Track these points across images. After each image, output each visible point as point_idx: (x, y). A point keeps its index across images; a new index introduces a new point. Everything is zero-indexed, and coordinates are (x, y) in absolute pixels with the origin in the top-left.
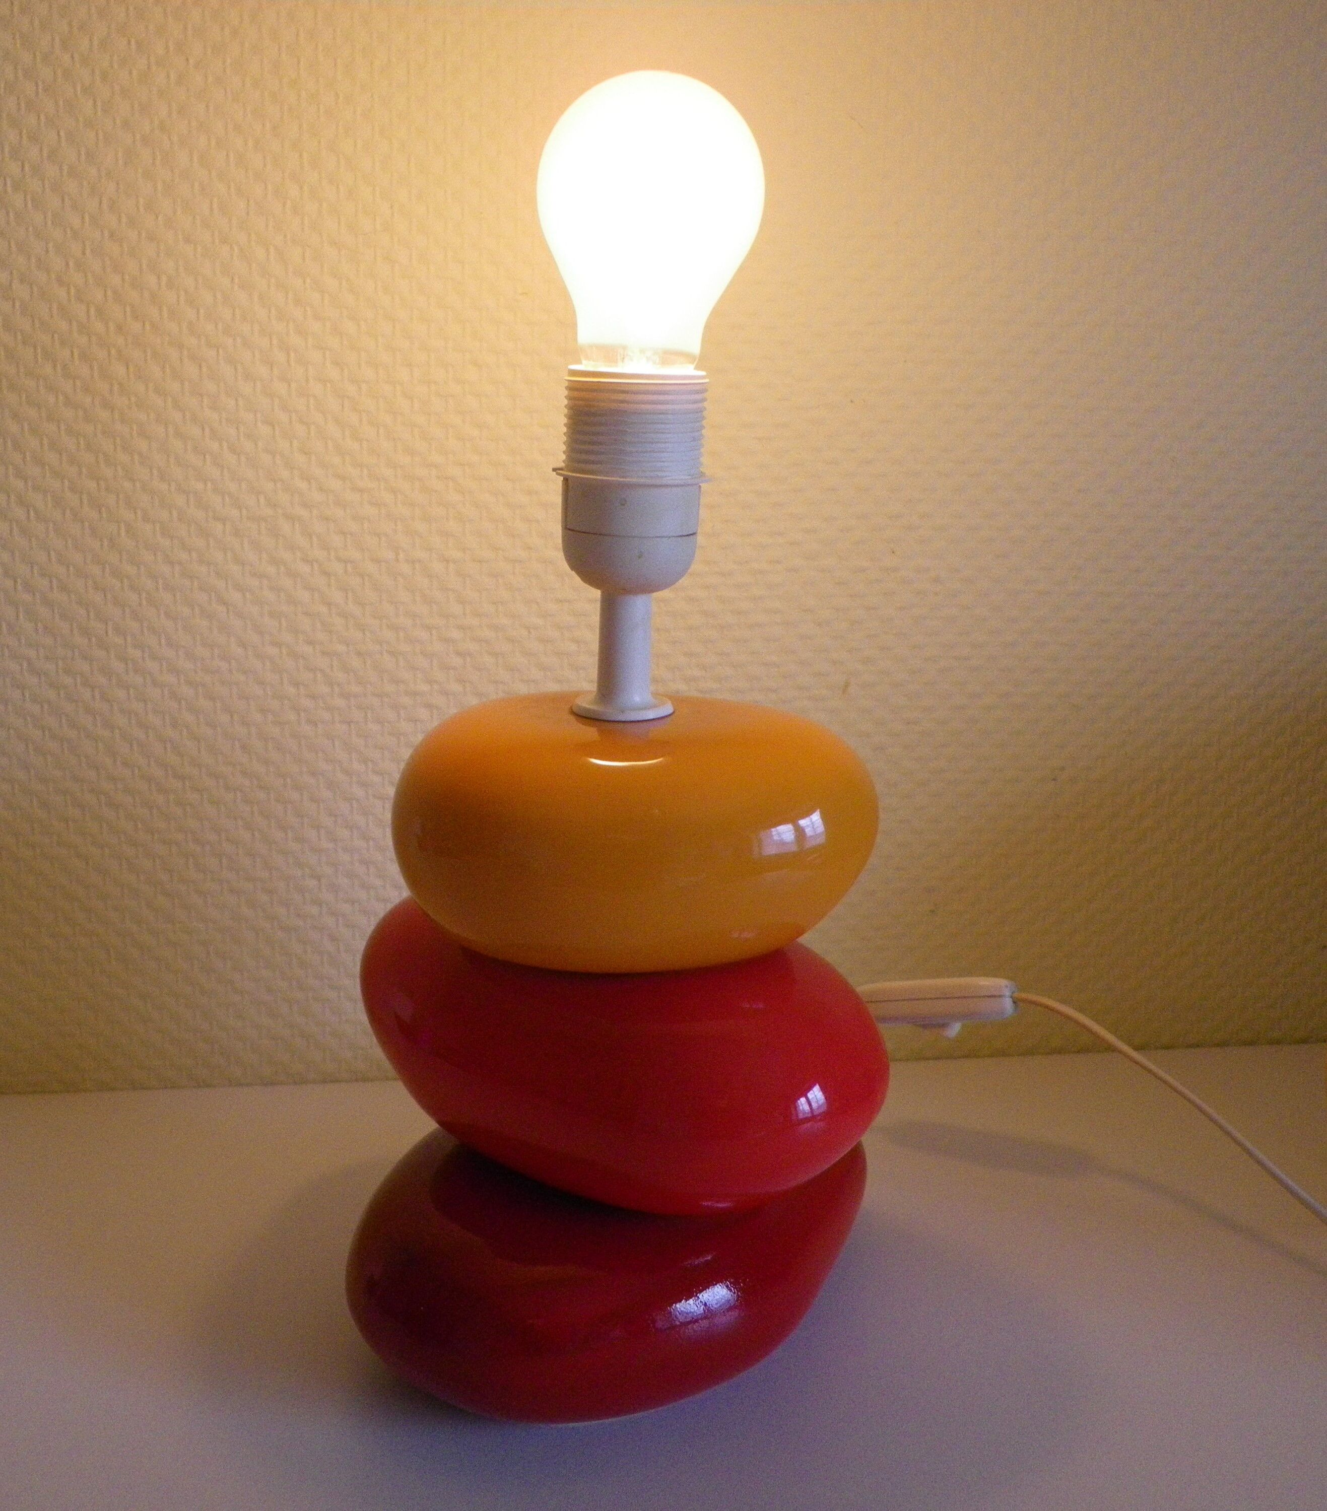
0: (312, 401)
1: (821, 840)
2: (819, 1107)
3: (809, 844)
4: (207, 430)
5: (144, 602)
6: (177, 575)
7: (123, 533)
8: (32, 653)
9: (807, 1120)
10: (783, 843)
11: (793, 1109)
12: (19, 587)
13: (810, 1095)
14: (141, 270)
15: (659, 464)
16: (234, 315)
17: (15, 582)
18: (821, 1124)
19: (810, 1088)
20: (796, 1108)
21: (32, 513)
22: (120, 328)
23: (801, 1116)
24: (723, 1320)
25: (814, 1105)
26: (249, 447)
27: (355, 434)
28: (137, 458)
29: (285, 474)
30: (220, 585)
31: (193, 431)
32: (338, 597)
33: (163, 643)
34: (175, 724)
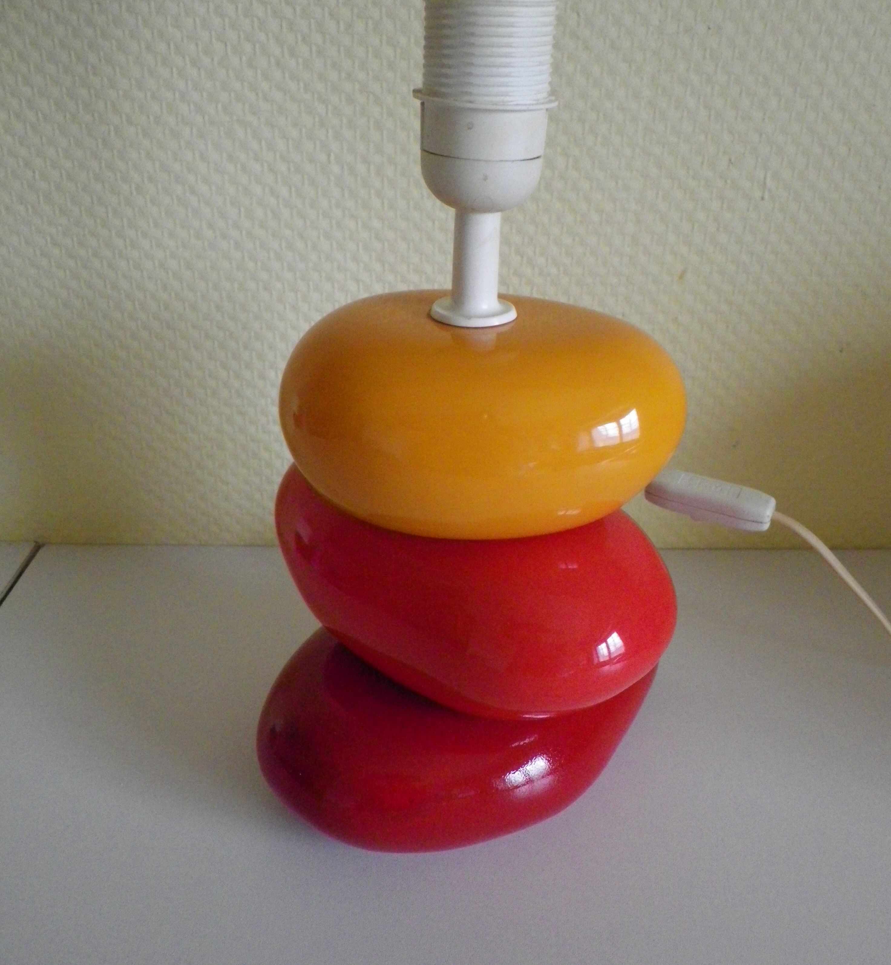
0: (255, 21)
2: (617, 649)
4: (172, 46)
5: (135, 193)
6: (158, 171)
7: (112, 133)
8: (53, 230)
9: (605, 663)
11: (594, 653)
12: (37, 177)
13: (610, 640)
15: (503, 89)
17: (34, 172)
18: (618, 666)
19: (609, 635)
20: (597, 653)
21: (40, 115)
23: (602, 660)
25: (612, 649)
26: (206, 61)
27: (293, 53)
28: (118, 69)
29: (237, 85)
30: (191, 178)
31: (161, 47)
32: (284, 191)
33: (152, 224)
34: (165, 288)
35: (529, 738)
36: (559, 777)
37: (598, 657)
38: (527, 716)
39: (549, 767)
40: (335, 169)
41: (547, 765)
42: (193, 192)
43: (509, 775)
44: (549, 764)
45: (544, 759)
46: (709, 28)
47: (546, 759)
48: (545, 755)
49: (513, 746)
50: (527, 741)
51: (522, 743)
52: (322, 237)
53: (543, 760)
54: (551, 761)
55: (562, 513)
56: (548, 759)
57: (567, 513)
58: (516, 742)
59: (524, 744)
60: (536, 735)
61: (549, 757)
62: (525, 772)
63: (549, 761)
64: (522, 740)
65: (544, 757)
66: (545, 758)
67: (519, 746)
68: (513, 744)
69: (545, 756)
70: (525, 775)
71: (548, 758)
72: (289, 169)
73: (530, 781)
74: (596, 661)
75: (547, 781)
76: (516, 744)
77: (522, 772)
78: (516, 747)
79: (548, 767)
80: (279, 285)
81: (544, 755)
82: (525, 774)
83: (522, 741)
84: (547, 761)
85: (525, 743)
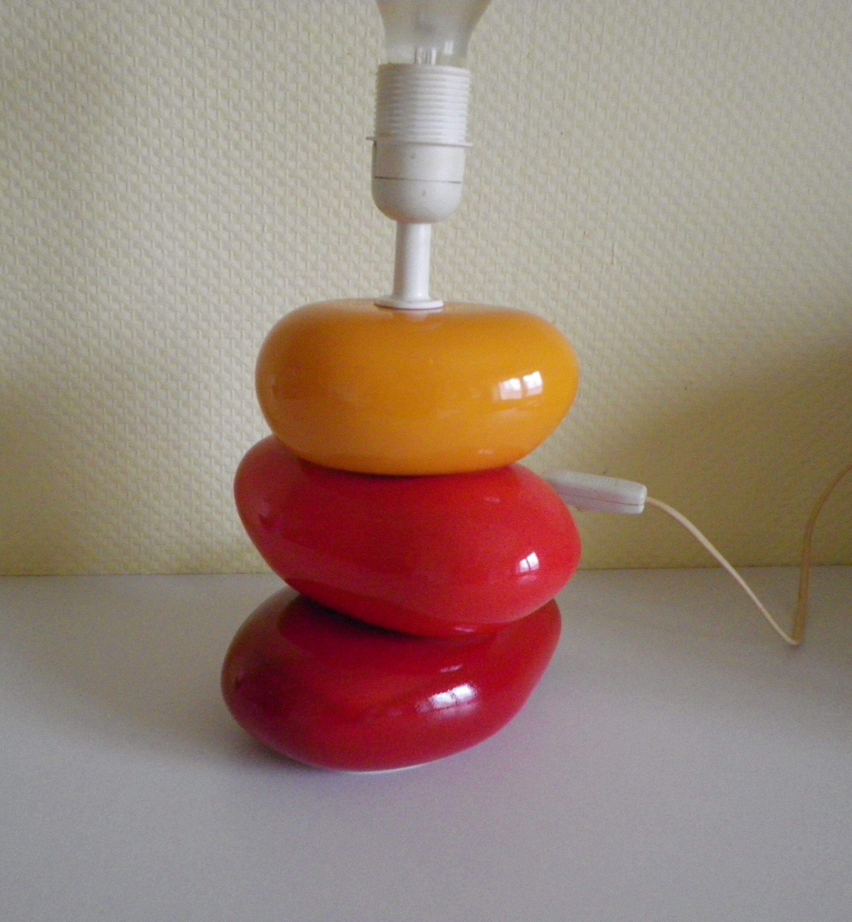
0: (208, 122)
1: (540, 391)
2: (534, 566)
3: (530, 394)
4: (140, 140)
5: (98, 255)
6: (120, 238)
7: (84, 207)
8: (24, 286)
9: (524, 574)
10: (512, 391)
12: (16, 242)
13: (529, 559)
14: (97, 30)
16: (158, 63)
17: (14, 239)
18: (535, 577)
19: (529, 553)
20: (519, 566)
21: (25, 193)
22: (82, 69)
23: (522, 571)
24: (468, 708)
25: (531, 565)
26: (167, 152)
27: (237, 146)
28: (93, 157)
29: (190, 171)
30: (147, 244)
31: (131, 140)
32: (224, 255)
33: (110, 282)
34: (117, 336)
40: (268, 237)
46: (562, 133)
52: (254, 294)
72: (230, 237)
80: (216, 333)
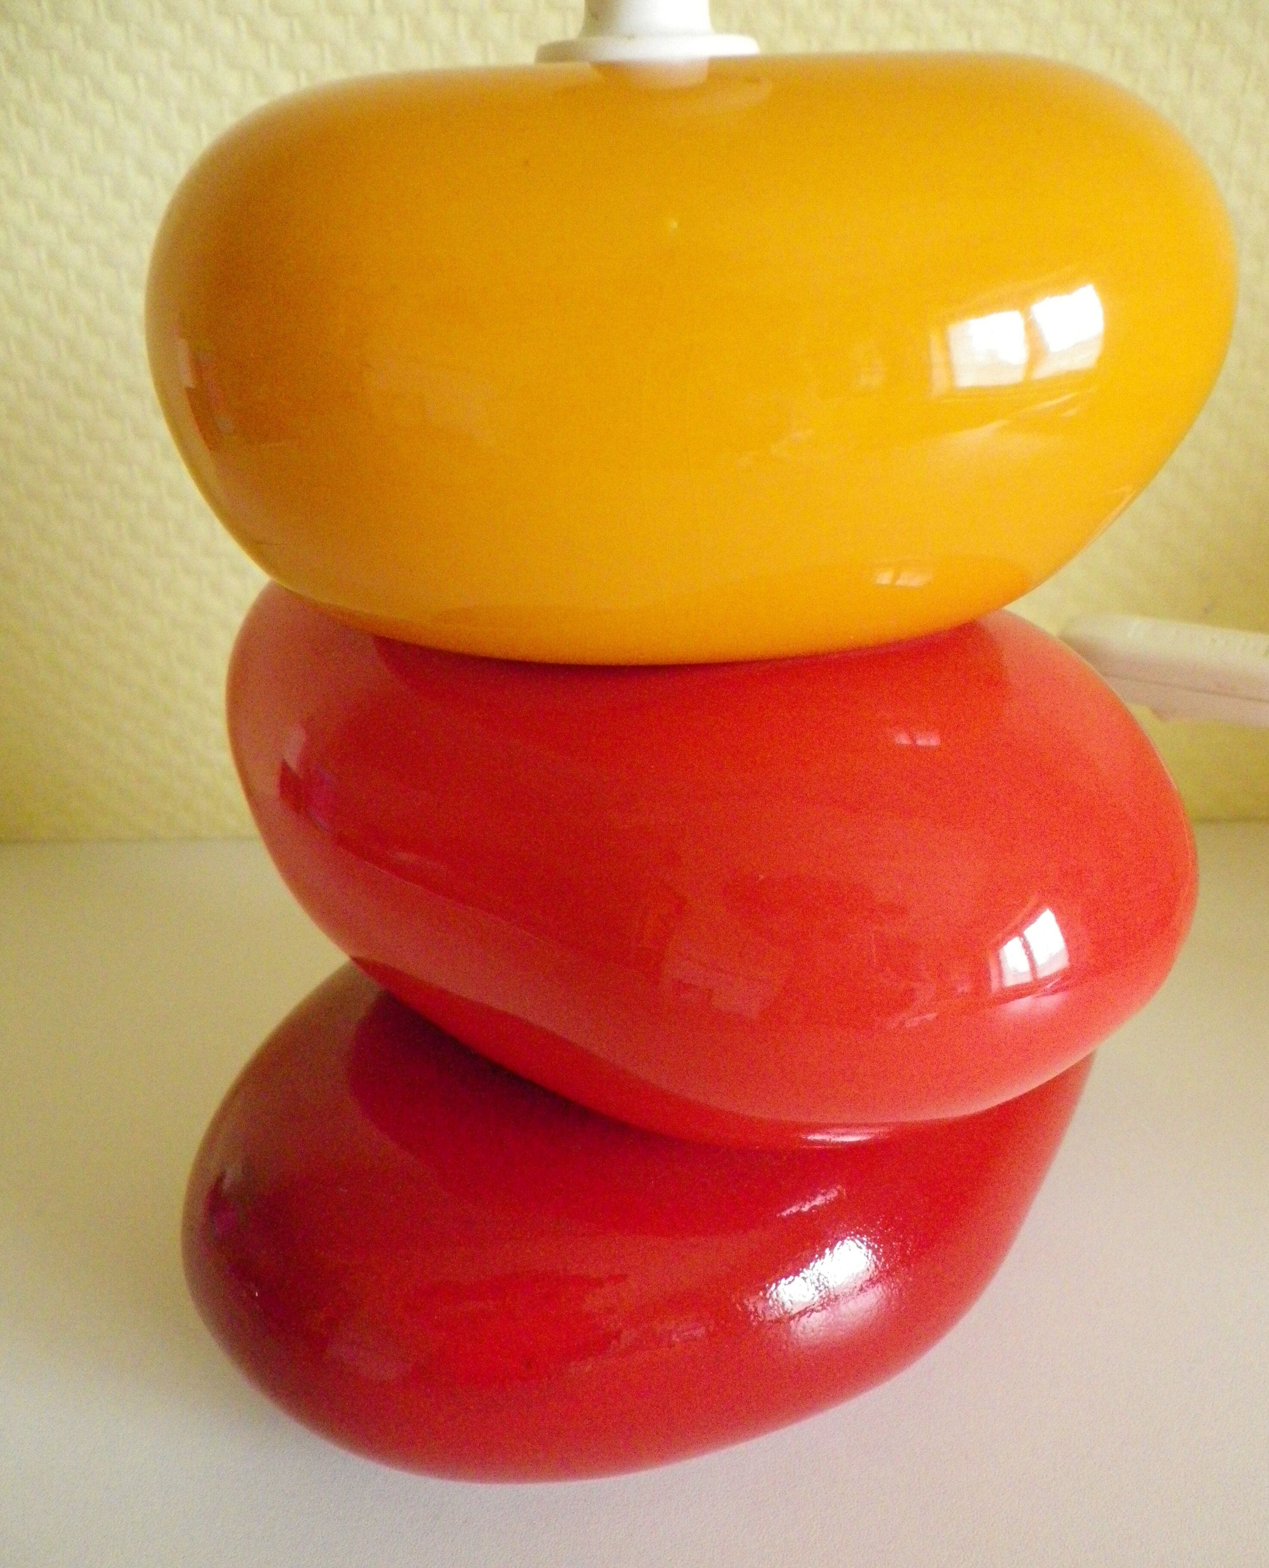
35: (823, 1194)
36: (900, 1290)
37: (1001, 974)
38: (818, 1137)
39: (876, 1267)
41: (872, 1262)
42: (100, 90)
43: (776, 1288)
44: (874, 1257)
45: (864, 1247)
47: (868, 1247)
48: (865, 1236)
49: (784, 1214)
50: (819, 1201)
51: (806, 1208)
53: (860, 1248)
54: (881, 1250)
55: (885, 578)
56: (873, 1246)
57: (900, 582)
58: (790, 1206)
59: (810, 1210)
60: (838, 1187)
61: (875, 1240)
62: (816, 1281)
63: (875, 1252)
64: (804, 1200)
65: (862, 1242)
66: (865, 1243)
67: (799, 1213)
68: (784, 1209)
69: (865, 1239)
70: (817, 1288)
71: (872, 1244)
73: (829, 1300)
74: (995, 985)
75: (872, 1298)
76: (794, 1209)
77: (808, 1280)
78: (789, 1216)
79: (873, 1266)
81: (862, 1236)
82: (818, 1285)
83: (808, 1203)
84: (870, 1251)
85: (815, 1207)
